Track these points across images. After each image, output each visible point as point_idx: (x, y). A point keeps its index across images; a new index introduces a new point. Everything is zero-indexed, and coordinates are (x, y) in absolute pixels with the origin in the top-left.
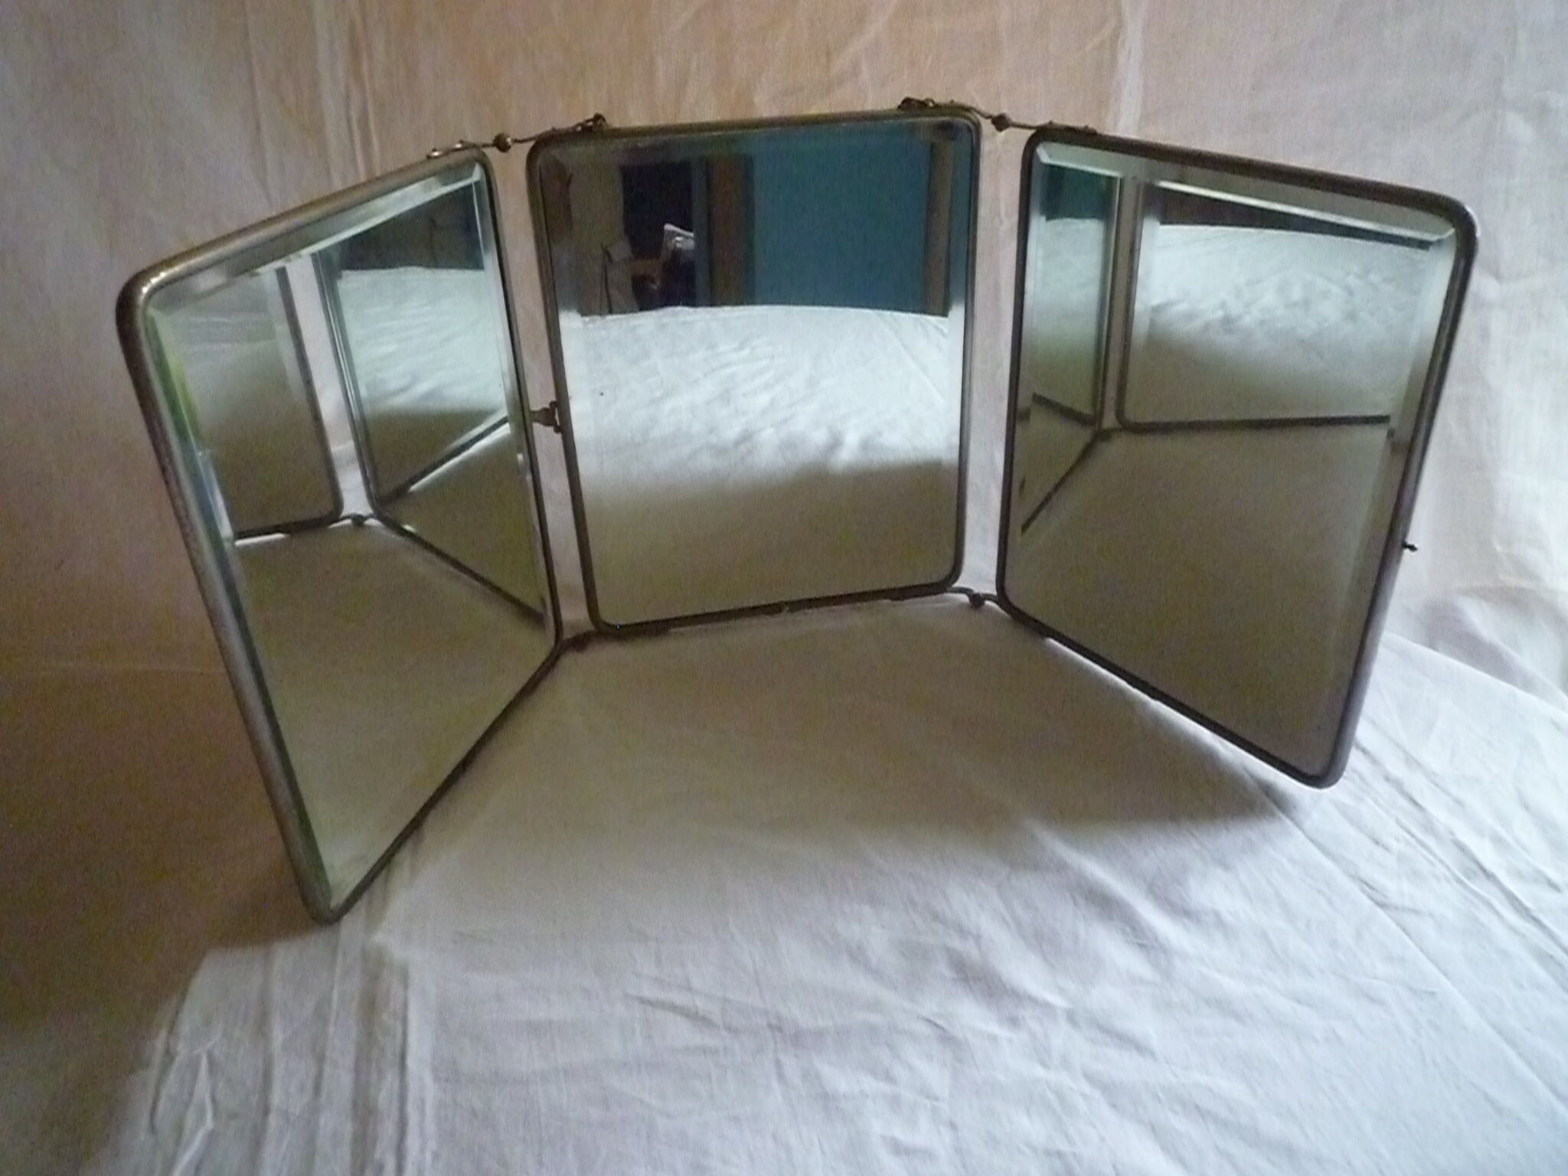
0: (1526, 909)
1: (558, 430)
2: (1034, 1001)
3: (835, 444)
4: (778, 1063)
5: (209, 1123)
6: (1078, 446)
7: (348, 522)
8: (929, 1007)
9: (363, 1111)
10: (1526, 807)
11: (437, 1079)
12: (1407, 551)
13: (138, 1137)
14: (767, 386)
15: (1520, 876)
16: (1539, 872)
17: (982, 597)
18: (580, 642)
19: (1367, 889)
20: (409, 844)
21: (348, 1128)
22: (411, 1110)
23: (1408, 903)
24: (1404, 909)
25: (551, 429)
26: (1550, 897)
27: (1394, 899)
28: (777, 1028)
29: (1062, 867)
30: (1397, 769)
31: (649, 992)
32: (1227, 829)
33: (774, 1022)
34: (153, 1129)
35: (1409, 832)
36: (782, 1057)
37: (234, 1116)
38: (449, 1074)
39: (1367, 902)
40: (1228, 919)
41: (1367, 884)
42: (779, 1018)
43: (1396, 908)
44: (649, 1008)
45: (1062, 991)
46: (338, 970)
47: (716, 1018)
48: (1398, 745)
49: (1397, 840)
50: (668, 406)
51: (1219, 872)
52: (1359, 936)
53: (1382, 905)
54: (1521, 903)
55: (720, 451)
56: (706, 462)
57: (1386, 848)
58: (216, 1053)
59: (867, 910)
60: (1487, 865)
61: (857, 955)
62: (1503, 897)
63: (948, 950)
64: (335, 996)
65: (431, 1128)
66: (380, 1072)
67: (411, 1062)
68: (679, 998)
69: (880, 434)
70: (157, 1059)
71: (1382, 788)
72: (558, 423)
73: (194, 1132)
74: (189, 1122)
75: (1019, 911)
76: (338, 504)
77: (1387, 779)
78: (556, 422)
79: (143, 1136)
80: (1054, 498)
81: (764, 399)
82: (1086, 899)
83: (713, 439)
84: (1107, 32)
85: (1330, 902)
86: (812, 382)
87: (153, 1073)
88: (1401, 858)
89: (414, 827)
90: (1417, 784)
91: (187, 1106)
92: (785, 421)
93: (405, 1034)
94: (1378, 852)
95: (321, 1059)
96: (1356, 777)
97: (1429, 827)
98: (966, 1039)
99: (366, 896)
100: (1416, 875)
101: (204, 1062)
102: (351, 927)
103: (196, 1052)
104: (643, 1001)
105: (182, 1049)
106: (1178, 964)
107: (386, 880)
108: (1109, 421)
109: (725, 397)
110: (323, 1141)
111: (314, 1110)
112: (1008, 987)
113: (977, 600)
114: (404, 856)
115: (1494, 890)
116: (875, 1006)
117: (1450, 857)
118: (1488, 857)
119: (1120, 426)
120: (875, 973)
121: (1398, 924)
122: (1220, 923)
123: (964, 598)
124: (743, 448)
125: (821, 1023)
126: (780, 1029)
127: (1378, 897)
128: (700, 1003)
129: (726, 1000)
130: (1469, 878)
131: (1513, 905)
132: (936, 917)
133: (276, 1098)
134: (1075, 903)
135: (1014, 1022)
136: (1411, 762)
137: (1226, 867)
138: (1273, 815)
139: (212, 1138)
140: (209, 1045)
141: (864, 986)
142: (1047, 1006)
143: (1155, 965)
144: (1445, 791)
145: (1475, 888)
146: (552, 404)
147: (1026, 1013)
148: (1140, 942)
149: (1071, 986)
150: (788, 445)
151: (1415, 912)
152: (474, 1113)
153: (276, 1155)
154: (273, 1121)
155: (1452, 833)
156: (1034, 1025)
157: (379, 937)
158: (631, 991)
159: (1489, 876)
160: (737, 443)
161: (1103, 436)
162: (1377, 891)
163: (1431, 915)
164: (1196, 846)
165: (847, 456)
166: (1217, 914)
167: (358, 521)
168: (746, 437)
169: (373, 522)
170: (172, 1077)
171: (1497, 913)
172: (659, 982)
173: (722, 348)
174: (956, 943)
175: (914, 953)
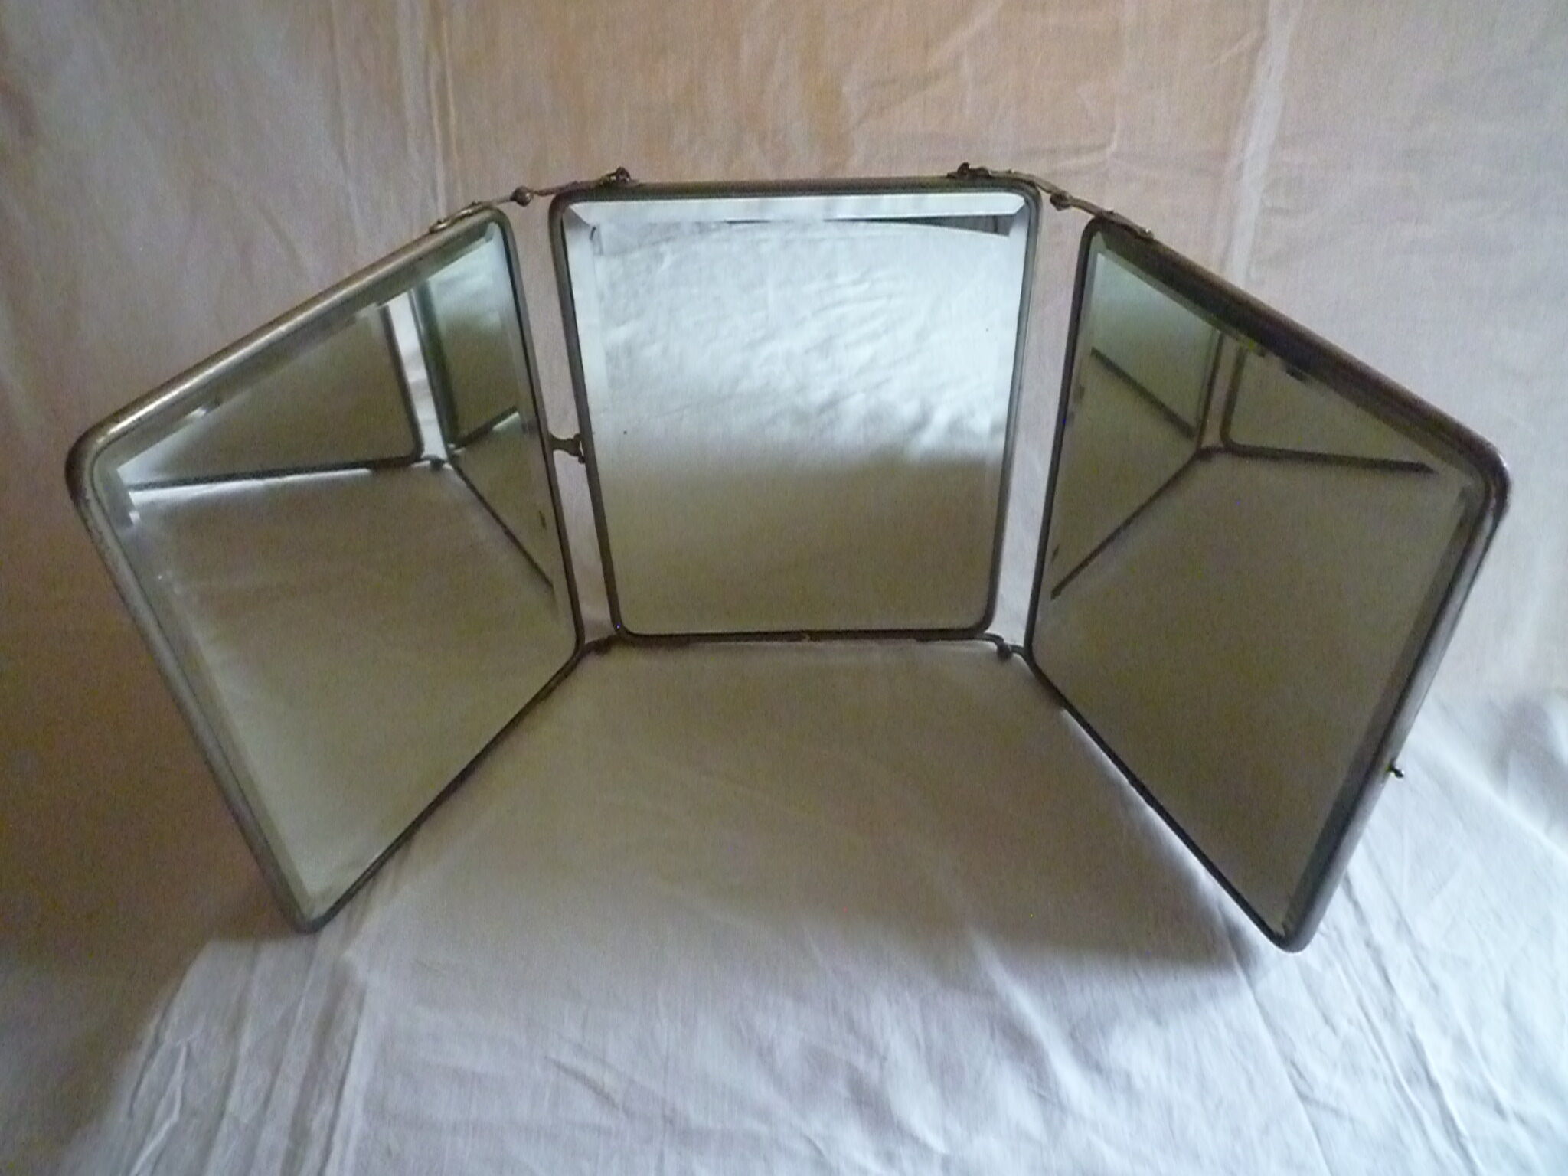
0: (1458, 1133)
1: (582, 460)
2: (915, 1140)
3: (921, 423)
4: (661, 1158)
5: (175, 1116)
6: (1175, 464)
7: (427, 463)
8: (815, 1125)
9: (299, 1133)
10: (1508, 1007)
11: (366, 1110)
12: (1392, 774)
13: (117, 1118)
14: (874, 336)
15: (1467, 1090)
16: (1491, 1092)
17: (1010, 649)
18: (603, 647)
19: (1294, 1073)
20: (398, 855)
21: (284, 1144)
22: (337, 1138)
23: (1332, 1101)
24: (1326, 1107)
25: (576, 459)
26: (1491, 1124)
27: (1319, 1094)
28: (669, 1121)
29: (990, 993)
30: (1383, 934)
31: (567, 1058)
32: (1176, 978)
33: (668, 1112)
34: (131, 1114)
35: (1366, 1015)
36: (666, 1150)
37: (194, 1113)
38: (377, 1108)
39: (1289, 1089)
40: (1138, 1083)
41: (1298, 1070)
42: (673, 1110)
43: (1317, 1103)
44: (562, 1074)
45: (946, 1134)
46: (309, 983)
47: (618, 1098)
48: (1396, 904)
49: (1350, 1022)
50: (765, 351)
51: (1150, 1024)
52: (1265, 1130)
53: (1303, 1098)
54: (1454, 1126)
55: (801, 417)
56: (785, 431)
57: (1334, 1030)
58: (194, 1045)
59: (789, 1004)
60: (1436, 1074)
61: (765, 1055)
62: (1437, 1113)
63: (852, 1069)
64: (301, 1007)
65: (351, 1158)
66: (321, 1096)
67: (348, 1092)
68: (590, 1069)
69: (972, 414)
70: (148, 1041)
71: (1358, 953)
72: (583, 454)
73: (161, 1124)
74: (159, 1114)
75: (935, 1032)
76: (418, 444)
77: (1368, 944)
78: (581, 453)
79: (122, 1118)
80: (1123, 533)
81: (865, 353)
82: (1004, 1032)
83: (799, 401)
84: (1247, 43)
85: (1251, 1082)
86: (921, 336)
87: (141, 1057)
88: (1347, 1045)
89: (405, 838)
90: (1398, 955)
91: (160, 1097)
92: (878, 386)
93: (349, 1060)
94: (1326, 1031)
95: (276, 1071)
96: (1334, 934)
97: (1390, 1015)
98: (838, 1169)
99: (348, 907)
100: (1354, 1070)
101: (184, 1051)
102: (329, 937)
103: (178, 1044)
104: (559, 1066)
105: (168, 1037)
106: (1070, 1123)
107: (368, 894)
108: (1211, 439)
109: (825, 347)
110: (261, 1153)
111: (260, 1121)
112: (896, 1120)
113: (1004, 652)
114: (390, 867)
115: (1432, 1103)
116: (764, 1114)
117: (1397, 1052)
118: (1441, 1062)
119: (1221, 445)
120: (778, 1080)
121: (1313, 1124)
122: (1129, 1088)
123: (993, 646)
124: (825, 417)
125: (711, 1124)
126: (671, 1122)
127: (1304, 1088)
128: (608, 1081)
129: (632, 1082)
130: (1409, 1081)
131: (1444, 1124)
132: (852, 1027)
133: (232, 1105)
134: (992, 1035)
135: (889, 1159)
136: (1402, 927)
137: (1159, 1022)
138: (1229, 967)
139: (175, 1131)
140: (189, 1039)
141: (762, 1090)
142: (924, 1148)
143: (1047, 1122)
144: (1425, 970)
145: (1413, 1099)
146: (577, 436)
147: (905, 1153)
148: (1043, 1093)
149: (957, 1130)
150: (874, 417)
151: (1336, 1113)
152: (389, 1152)
153: (222, 1157)
154: (225, 1126)
155: (1412, 1026)
156: (907, 1165)
157: (349, 954)
158: (553, 1055)
159: (1433, 1086)
160: (823, 409)
161: (1204, 455)
162: (1305, 1080)
163: (1352, 1120)
164: (1136, 990)
165: (929, 440)
166: (1128, 1077)
167: (437, 464)
168: (832, 403)
169: (447, 466)
170: (155, 1065)
171: (1424, 1132)
172: (579, 1049)
173: (841, 279)
174: (860, 1061)
175: (819, 1062)
